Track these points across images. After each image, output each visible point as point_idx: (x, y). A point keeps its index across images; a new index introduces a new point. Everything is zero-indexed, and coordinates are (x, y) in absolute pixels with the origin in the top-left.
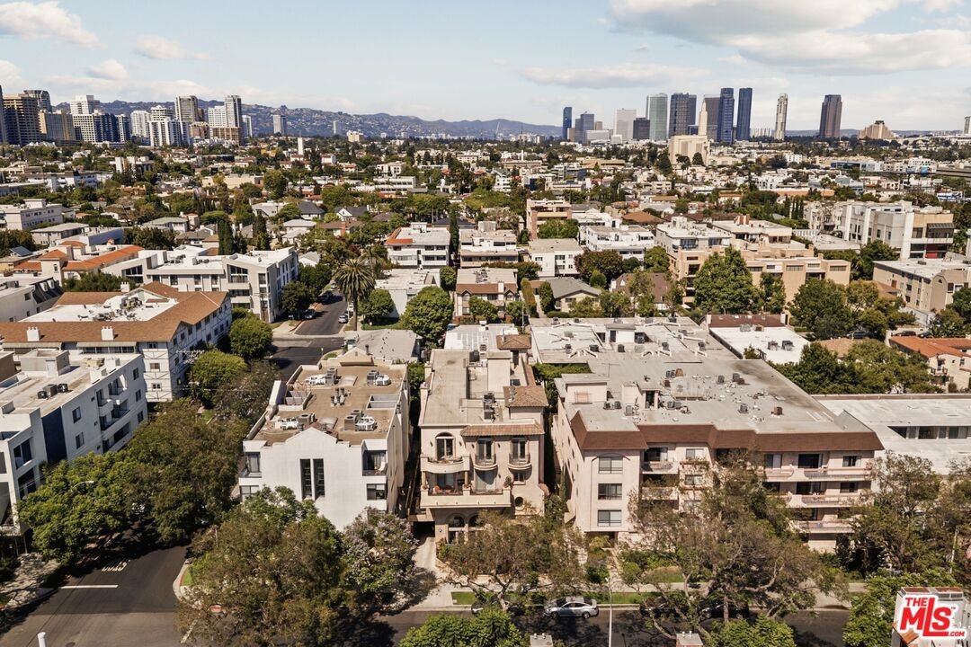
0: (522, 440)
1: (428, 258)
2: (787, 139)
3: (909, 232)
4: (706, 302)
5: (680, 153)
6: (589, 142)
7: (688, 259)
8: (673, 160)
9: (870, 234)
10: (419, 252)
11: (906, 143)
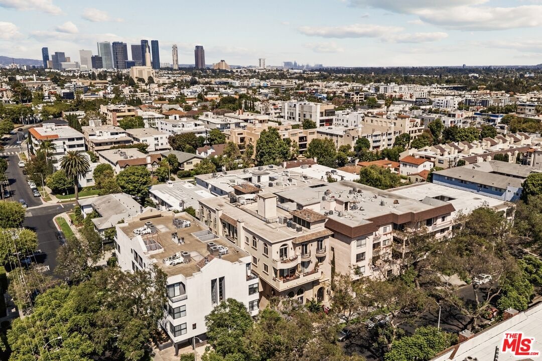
0: (321, 239)
1: (70, 146)
2: (180, 69)
3: (319, 114)
4: (265, 156)
5: (138, 76)
6: (65, 70)
7: (239, 134)
8: (136, 81)
9: (299, 116)
10: (64, 143)
11: (237, 71)
